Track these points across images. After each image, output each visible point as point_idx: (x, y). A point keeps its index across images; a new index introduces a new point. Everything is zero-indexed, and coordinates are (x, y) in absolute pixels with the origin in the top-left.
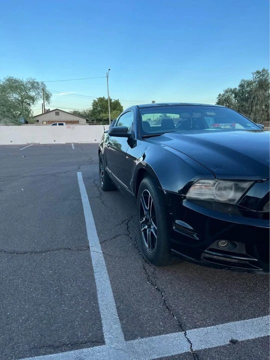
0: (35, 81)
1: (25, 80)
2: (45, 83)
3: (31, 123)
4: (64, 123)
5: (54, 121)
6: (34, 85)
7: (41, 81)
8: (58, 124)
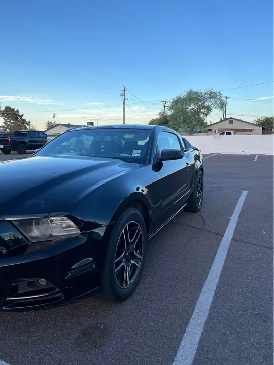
0: (213, 91)
1: (203, 91)
2: (222, 92)
3: (203, 133)
4: (232, 133)
5: (223, 130)
6: (212, 95)
7: (218, 91)
8: (225, 133)
